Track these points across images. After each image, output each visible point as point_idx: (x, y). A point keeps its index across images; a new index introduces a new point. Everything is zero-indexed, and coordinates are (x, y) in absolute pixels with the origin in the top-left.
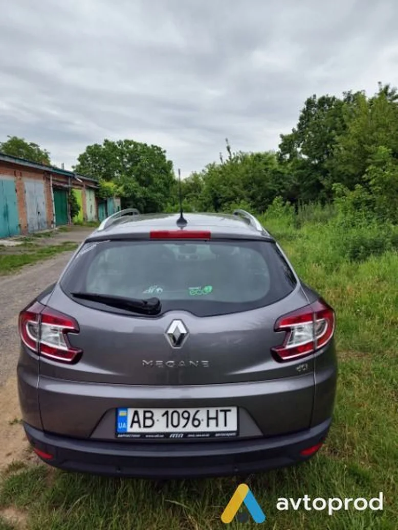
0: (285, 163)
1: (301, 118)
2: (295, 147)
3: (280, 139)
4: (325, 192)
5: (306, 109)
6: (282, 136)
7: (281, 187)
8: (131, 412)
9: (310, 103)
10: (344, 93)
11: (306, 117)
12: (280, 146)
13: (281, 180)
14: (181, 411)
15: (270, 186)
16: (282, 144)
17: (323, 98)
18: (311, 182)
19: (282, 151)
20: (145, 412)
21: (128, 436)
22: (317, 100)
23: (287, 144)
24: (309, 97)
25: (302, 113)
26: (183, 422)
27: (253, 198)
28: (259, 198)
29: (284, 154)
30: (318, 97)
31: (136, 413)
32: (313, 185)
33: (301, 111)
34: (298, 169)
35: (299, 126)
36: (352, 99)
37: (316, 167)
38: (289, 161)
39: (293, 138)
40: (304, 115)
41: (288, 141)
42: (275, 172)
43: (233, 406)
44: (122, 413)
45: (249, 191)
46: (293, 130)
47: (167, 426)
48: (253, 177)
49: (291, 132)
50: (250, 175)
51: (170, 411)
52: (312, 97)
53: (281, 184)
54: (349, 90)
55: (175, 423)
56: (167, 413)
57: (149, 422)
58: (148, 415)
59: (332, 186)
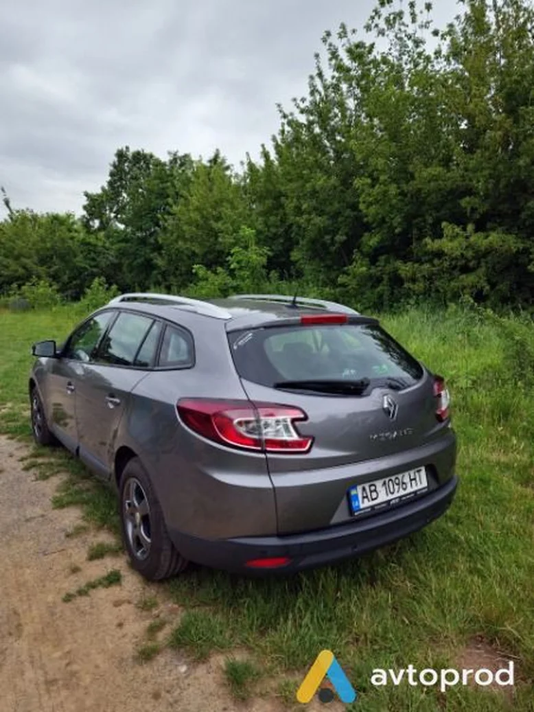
0: (95, 231)
1: (112, 175)
2: (108, 212)
3: (85, 198)
4: (159, 273)
5: (117, 163)
6: (87, 195)
7: (93, 263)
8: (359, 488)
9: (121, 155)
10: (169, 153)
11: (118, 174)
12: (85, 208)
13: (93, 255)
14: (393, 478)
15: (81, 262)
16: (88, 205)
17: (138, 153)
18: (139, 261)
19: (90, 215)
20: (370, 486)
21: (362, 512)
22: (130, 154)
23: (95, 205)
24: (120, 148)
25: (112, 168)
26: (396, 487)
27: (55, 277)
28: (65, 278)
29: (92, 219)
30: (133, 149)
31: (364, 489)
32: (142, 265)
33: (111, 165)
34: (119, 242)
35: (110, 183)
36: (179, 162)
37: (143, 241)
38: (99, 229)
39: (104, 199)
40: (115, 170)
41: (97, 203)
42: (84, 243)
43: (421, 466)
44: (353, 492)
45: (50, 267)
46: (103, 189)
47: (387, 495)
48: (53, 248)
49: (100, 192)
50: (49, 245)
51: (387, 480)
52: (124, 149)
53: (93, 259)
54: (175, 150)
55: (392, 490)
56: (384, 483)
57: (374, 495)
58: (373, 488)
59: (192, 268)
